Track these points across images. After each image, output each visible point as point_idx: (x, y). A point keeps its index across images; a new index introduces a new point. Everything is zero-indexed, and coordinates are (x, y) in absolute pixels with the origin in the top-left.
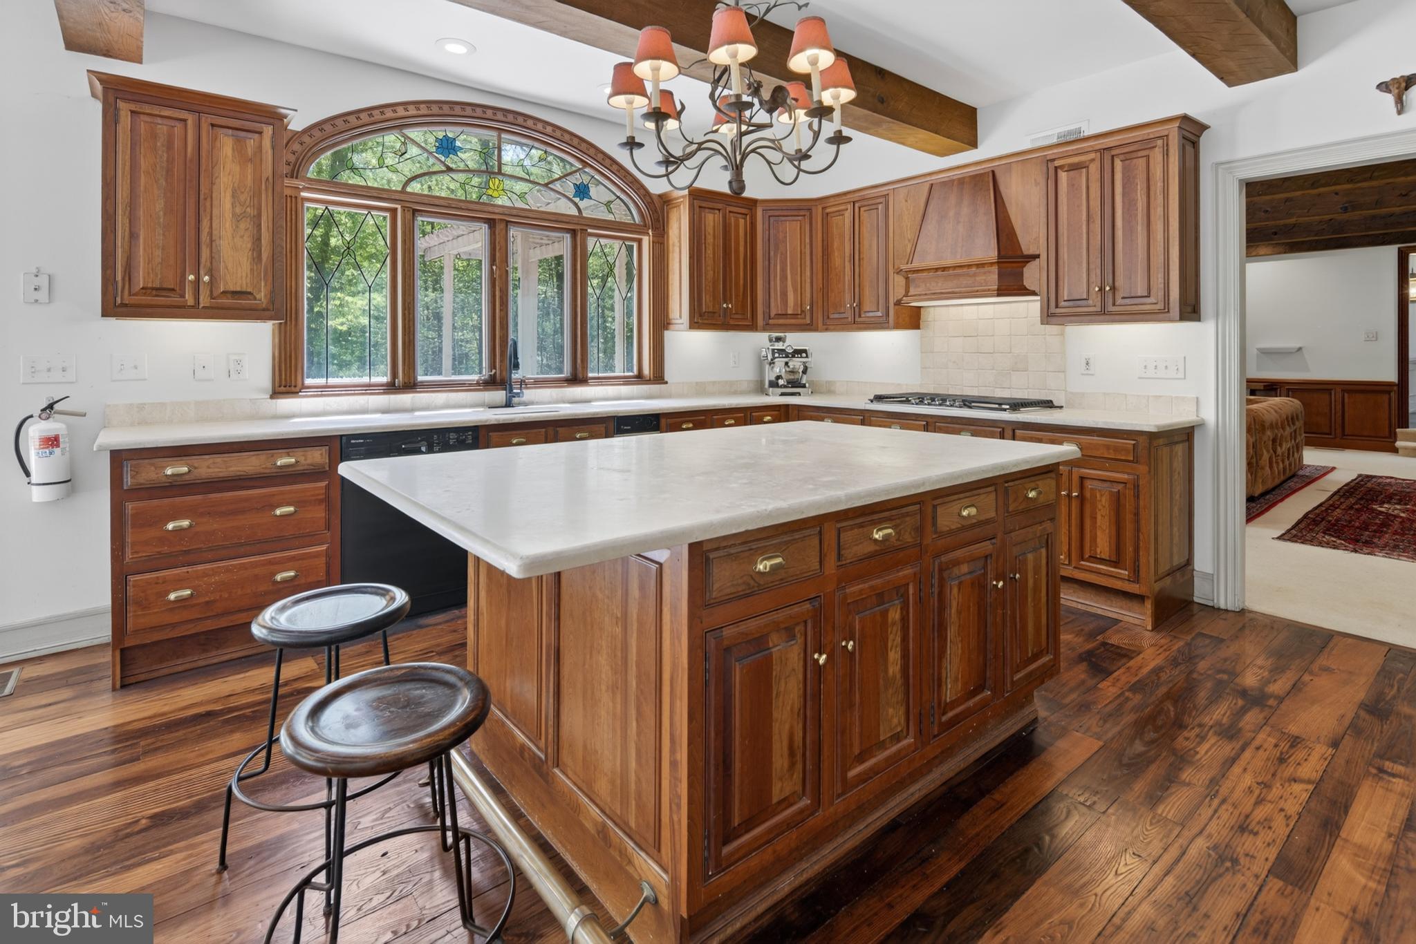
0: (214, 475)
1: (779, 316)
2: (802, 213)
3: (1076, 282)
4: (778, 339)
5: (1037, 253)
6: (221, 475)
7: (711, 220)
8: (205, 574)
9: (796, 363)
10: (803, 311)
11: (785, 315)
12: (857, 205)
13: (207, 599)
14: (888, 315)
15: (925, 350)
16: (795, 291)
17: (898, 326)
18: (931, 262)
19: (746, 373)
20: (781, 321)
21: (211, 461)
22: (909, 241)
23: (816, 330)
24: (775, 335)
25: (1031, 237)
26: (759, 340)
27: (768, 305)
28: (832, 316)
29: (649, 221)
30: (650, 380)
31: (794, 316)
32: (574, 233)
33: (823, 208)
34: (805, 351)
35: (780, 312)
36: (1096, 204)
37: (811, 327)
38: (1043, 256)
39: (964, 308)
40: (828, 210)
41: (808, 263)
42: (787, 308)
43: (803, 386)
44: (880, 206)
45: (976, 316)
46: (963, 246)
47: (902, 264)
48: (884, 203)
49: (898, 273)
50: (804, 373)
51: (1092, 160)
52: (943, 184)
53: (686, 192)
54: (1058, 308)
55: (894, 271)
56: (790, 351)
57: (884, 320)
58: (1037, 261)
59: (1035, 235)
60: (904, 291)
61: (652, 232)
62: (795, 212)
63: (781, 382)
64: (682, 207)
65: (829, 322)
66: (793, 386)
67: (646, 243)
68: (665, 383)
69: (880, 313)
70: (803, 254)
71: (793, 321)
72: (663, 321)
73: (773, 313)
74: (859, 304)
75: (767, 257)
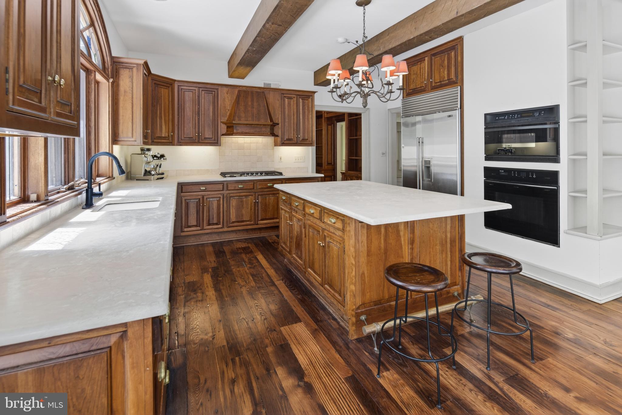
2: (168, 85)
3: (290, 134)
4: (148, 150)
5: (278, 123)
10: (169, 136)
11: (160, 138)
12: (201, 90)
15: (221, 155)
16: (165, 125)
18: (244, 121)
22: (229, 110)
23: (174, 145)
27: (153, 132)
28: (184, 139)
29: (110, 72)
31: (165, 138)
33: (178, 86)
35: (158, 136)
36: (295, 110)
37: (171, 143)
38: (280, 125)
39: (239, 138)
40: (182, 87)
41: (171, 112)
42: (162, 135)
43: (163, 174)
44: (213, 92)
45: (243, 142)
46: (256, 117)
47: (225, 119)
48: (216, 92)
49: (223, 123)
50: (160, 167)
51: (294, 97)
52: (245, 91)
53: (142, 62)
54: (285, 141)
55: (221, 122)
56: (159, 156)
57: (215, 142)
58: (278, 126)
59: (278, 117)
60: (226, 130)
61: (111, 80)
62: (165, 85)
63: (153, 172)
64: (135, 70)
65: (182, 141)
66: (158, 174)
67: (105, 86)
68: (115, 178)
69: (213, 139)
70: (169, 106)
71: (164, 141)
72: (114, 139)
73: (155, 136)
74: (202, 134)
75: (153, 106)
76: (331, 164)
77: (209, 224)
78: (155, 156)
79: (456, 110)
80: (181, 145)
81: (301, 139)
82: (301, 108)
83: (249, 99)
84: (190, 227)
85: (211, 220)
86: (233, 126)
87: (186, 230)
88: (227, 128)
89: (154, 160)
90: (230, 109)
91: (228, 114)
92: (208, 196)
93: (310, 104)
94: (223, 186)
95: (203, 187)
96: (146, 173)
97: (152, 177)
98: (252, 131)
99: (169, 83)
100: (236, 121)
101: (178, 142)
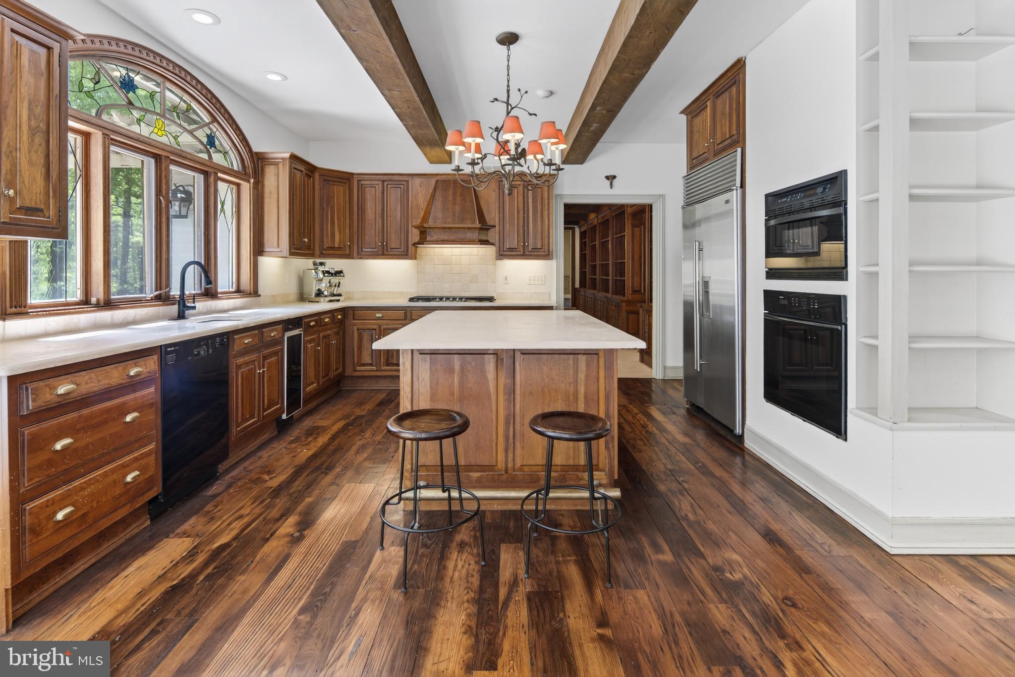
0: (91, 390)
1: (328, 249)
2: (344, 181)
3: (512, 241)
4: (322, 264)
5: (494, 225)
6: (95, 389)
7: (298, 176)
8: (82, 488)
9: (335, 280)
10: (345, 246)
11: (333, 248)
12: (386, 183)
13: (82, 512)
14: (408, 251)
15: (420, 272)
16: (340, 232)
18: (439, 224)
19: (293, 288)
20: (331, 252)
21: (88, 377)
22: (422, 209)
23: (353, 258)
24: (318, 261)
25: (492, 216)
26: (308, 263)
27: (322, 241)
28: (365, 250)
29: (250, 171)
30: (250, 294)
31: (339, 248)
32: (206, 174)
33: (358, 180)
34: (342, 272)
35: (330, 246)
36: (521, 205)
37: (349, 256)
38: (497, 227)
39: (444, 249)
40: (362, 183)
41: (348, 215)
42: (334, 244)
43: (340, 295)
44: (402, 186)
45: (450, 254)
46: (458, 217)
47: (417, 222)
48: (405, 185)
49: (415, 227)
50: (339, 286)
51: (519, 185)
52: (444, 181)
53: (287, 155)
54: (504, 251)
55: (412, 226)
56: (333, 272)
57: (405, 254)
58: (494, 228)
59: (493, 216)
60: (419, 238)
61: (252, 181)
62: (339, 180)
63: (326, 293)
64: (281, 165)
65: (363, 253)
66: (334, 295)
67: (246, 187)
68: (260, 296)
69: (402, 250)
70: (345, 208)
71: (338, 252)
72: (259, 249)
73: (325, 247)
74: (387, 243)
75: (322, 208)
76: (640, 291)
77: (388, 365)
78: (328, 272)
79: (733, 190)
80: (361, 258)
81: (530, 248)
82: (530, 200)
83: (451, 192)
84: (363, 365)
85: (390, 359)
86: (426, 231)
87: (358, 368)
88: (420, 234)
89: (324, 276)
90: (425, 207)
91: (422, 215)
92: (386, 327)
93: (546, 195)
94: (405, 314)
95: (378, 313)
96: (319, 293)
97: (322, 299)
98: (453, 237)
99: (345, 178)
100: (431, 223)
101: (358, 254)
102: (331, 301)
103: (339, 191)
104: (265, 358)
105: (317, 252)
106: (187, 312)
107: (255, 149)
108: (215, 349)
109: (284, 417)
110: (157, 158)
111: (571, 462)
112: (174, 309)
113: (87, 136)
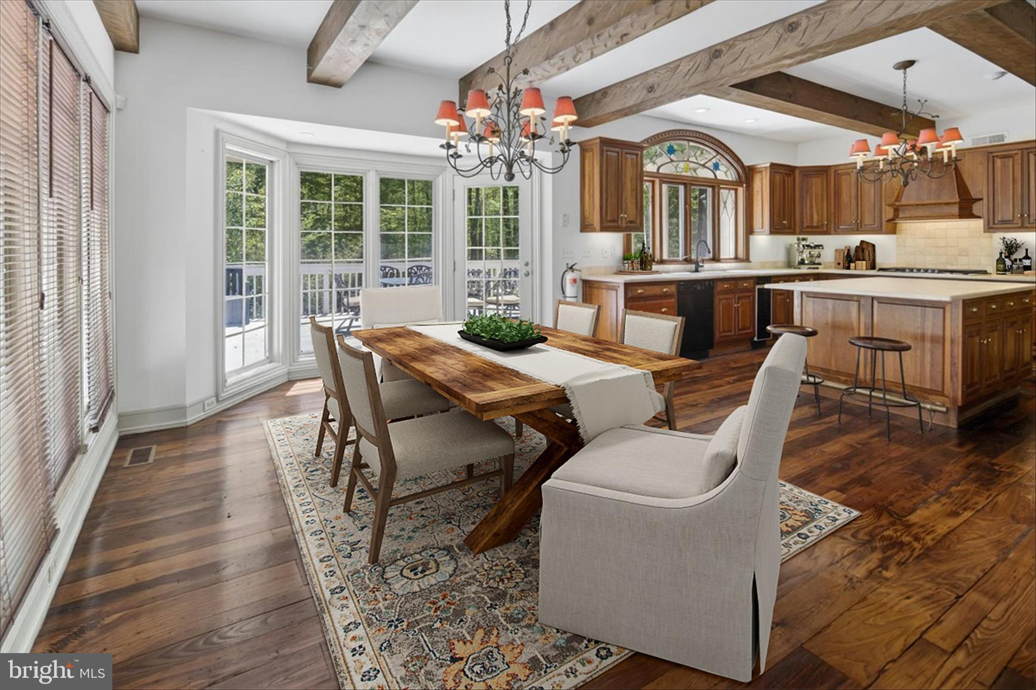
1: (808, 227)
3: (1006, 212)
4: (804, 239)
5: (982, 197)
6: (650, 294)
7: (778, 177)
9: (815, 252)
10: (822, 225)
11: (812, 227)
14: (881, 227)
15: (900, 245)
16: (818, 214)
17: (886, 233)
18: (913, 201)
19: (781, 257)
20: (808, 230)
22: (896, 190)
23: (830, 234)
24: (801, 237)
26: (792, 239)
27: (802, 222)
28: (841, 227)
29: (744, 179)
30: (742, 260)
31: (817, 227)
32: (713, 187)
34: (821, 246)
35: (809, 225)
37: (827, 233)
38: (984, 199)
39: (926, 223)
40: (839, 172)
41: (825, 199)
42: (813, 223)
43: (820, 264)
45: (933, 228)
46: (935, 193)
47: (891, 201)
49: (889, 205)
50: (819, 257)
53: (768, 165)
54: (994, 224)
55: (886, 205)
56: (813, 245)
57: (879, 229)
58: (981, 201)
60: (892, 215)
61: (744, 185)
62: (817, 173)
63: (806, 262)
64: (764, 172)
65: (839, 230)
66: (814, 264)
67: (741, 190)
68: (750, 262)
69: (876, 226)
70: (822, 195)
71: (817, 230)
72: (750, 230)
73: (805, 225)
74: (861, 222)
75: (801, 196)
78: (808, 246)
80: (837, 234)
81: (1032, 219)
86: (899, 209)
88: (894, 211)
89: (806, 249)
91: (895, 195)
96: (802, 262)
97: (802, 266)
98: (927, 213)
99: (823, 171)
100: (904, 201)
101: (835, 230)
102: (810, 268)
103: (817, 183)
104: (739, 298)
105: (798, 230)
106: (700, 269)
107: (746, 163)
108: (705, 287)
109: (756, 339)
110: (685, 185)
111: (918, 385)
112: (693, 267)
113: (653, 182)
